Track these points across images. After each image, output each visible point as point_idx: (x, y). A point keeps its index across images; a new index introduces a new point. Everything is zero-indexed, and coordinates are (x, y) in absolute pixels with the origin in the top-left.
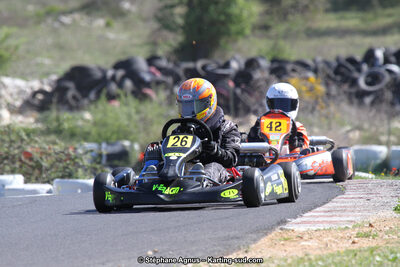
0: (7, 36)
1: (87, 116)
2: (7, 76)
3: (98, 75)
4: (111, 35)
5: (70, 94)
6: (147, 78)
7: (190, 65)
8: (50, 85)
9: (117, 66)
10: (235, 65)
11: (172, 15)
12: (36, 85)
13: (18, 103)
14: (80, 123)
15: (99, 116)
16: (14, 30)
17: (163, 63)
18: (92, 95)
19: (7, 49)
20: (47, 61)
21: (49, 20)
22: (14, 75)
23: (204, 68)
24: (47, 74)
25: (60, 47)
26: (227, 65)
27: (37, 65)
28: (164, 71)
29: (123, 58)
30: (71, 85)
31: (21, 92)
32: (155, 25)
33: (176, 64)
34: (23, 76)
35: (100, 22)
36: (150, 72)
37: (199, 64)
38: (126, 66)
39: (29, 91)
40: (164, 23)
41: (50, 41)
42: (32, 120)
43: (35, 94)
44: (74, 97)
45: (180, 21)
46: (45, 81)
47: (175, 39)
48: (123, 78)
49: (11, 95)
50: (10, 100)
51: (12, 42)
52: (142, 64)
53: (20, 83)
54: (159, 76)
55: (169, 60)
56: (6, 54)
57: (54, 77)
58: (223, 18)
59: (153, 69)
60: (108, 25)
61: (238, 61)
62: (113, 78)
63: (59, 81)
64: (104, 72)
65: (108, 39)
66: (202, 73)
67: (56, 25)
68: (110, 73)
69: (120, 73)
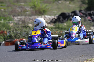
0: (46, 6)
1: (65, 24)
2: (46, 15)
3: (68, 15)
4: (70, 5)
5: (61, 19)
7: (89, 12)
8: (56, 17)
9: (72, 12)
12: (53, 17)
13: (49, 21)
14: (63, 26)
15: (68, 24)
16: (48, 4)
17: (83, 12)
18: (66, 20)
19: (46, 9)
20: (56, 12)
21: (56, 2)
22: (48, 15)
23: (93, 13)
24: (56, 15)
25: (59, 8)
27: (53, 12)
29: (73, 10)
30: (61, 17)
31: (50, 19)
32: (81, 3)
33: (86, 12)
34: (50, 15)
35: (68, 2)
37: (92, 12)
39: (51, 19)
40: (83, 3)
41: (56, 7)
42: (52, 25)
43: (53, 19)
44: (62, 20)
45: (87, 2)
46: (55, 16)
47: (86, 6)
49: (47, 20)
51: (47, 7)
52: (78, 12)
53: (49, 17)
54: (82, 15)
55: (84, 11)
56: (46, 10)
57: (57, 15)
59: (81, 13)
60: (70, 3)
62: (71, 15)
63: (58, 16)
64: (69, 14)
65: (70, 6)
66: (92, 14)
67: (58, 3)
68: (70, 14)
69: (73, 14)
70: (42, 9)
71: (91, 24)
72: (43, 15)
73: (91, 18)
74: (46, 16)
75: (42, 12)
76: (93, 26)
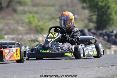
7: (101, 32)
10: (115, 32)
11: (92, 18)
17: (93, 31)
23: (105, 33)
26: (112, 32)
28: (93, 33)
33: (97, 31)
37: (104, 31)
40: (90, 20)
45: (95, 20)
52: (86, 31)
58: (108, 19)
59: (90, 33)
70: (39, 26)
73: (104, 39)
75: (40, 30)
76: (110, 48)
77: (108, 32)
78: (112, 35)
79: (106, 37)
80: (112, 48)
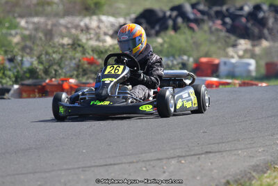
1: (160, 40)
2: (104, 14)
3: (161, 14)
6: (192, 16)
7: (218, 8)
8: (130, 20)
9: (173, 9)
10: (247, 9)
12: (122, 21)
13: (111, 32)
17: (201, 7)
18: (157, 27)
22: (108, 14)
23: (227, 10)
24: (128, 14)
26: (241, 9)
28: (202, 12)
30: (143, 20)
31: (112, 25)
33: (210, 8)
34: (113, 15)
36: (193, 13)
37: (224, 8)
38: (178, 9)
39: (117, 25)
46: (128, 18)
48: (177, 17)
49: (106, 27)
50: (106, 30)
52: (188, 8)
53: (112, 19)
54: (199, 16)
55: (205, 5)
57: (133, 16)
59: (195, 11)
61: (249, 6)
62: (170, 16)
63: (137, 19)
64: (165, 13)
66: (226, 14)
68: (168, 13)
69: (175, 13)
71: (227, 40)
72: (94, 13)
73: (224, 24)
74: (104, 18)
75: (93, 6)
76: (234, 46)
77: (232, 10)
78: (241, 16)
79: (228, 20)
80: (240, 44)
